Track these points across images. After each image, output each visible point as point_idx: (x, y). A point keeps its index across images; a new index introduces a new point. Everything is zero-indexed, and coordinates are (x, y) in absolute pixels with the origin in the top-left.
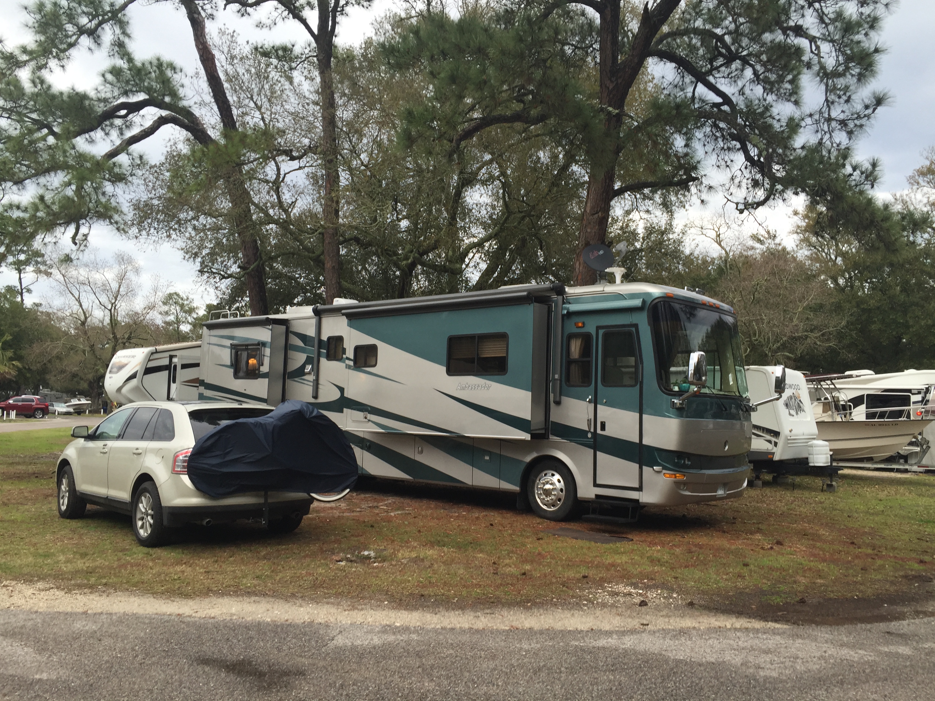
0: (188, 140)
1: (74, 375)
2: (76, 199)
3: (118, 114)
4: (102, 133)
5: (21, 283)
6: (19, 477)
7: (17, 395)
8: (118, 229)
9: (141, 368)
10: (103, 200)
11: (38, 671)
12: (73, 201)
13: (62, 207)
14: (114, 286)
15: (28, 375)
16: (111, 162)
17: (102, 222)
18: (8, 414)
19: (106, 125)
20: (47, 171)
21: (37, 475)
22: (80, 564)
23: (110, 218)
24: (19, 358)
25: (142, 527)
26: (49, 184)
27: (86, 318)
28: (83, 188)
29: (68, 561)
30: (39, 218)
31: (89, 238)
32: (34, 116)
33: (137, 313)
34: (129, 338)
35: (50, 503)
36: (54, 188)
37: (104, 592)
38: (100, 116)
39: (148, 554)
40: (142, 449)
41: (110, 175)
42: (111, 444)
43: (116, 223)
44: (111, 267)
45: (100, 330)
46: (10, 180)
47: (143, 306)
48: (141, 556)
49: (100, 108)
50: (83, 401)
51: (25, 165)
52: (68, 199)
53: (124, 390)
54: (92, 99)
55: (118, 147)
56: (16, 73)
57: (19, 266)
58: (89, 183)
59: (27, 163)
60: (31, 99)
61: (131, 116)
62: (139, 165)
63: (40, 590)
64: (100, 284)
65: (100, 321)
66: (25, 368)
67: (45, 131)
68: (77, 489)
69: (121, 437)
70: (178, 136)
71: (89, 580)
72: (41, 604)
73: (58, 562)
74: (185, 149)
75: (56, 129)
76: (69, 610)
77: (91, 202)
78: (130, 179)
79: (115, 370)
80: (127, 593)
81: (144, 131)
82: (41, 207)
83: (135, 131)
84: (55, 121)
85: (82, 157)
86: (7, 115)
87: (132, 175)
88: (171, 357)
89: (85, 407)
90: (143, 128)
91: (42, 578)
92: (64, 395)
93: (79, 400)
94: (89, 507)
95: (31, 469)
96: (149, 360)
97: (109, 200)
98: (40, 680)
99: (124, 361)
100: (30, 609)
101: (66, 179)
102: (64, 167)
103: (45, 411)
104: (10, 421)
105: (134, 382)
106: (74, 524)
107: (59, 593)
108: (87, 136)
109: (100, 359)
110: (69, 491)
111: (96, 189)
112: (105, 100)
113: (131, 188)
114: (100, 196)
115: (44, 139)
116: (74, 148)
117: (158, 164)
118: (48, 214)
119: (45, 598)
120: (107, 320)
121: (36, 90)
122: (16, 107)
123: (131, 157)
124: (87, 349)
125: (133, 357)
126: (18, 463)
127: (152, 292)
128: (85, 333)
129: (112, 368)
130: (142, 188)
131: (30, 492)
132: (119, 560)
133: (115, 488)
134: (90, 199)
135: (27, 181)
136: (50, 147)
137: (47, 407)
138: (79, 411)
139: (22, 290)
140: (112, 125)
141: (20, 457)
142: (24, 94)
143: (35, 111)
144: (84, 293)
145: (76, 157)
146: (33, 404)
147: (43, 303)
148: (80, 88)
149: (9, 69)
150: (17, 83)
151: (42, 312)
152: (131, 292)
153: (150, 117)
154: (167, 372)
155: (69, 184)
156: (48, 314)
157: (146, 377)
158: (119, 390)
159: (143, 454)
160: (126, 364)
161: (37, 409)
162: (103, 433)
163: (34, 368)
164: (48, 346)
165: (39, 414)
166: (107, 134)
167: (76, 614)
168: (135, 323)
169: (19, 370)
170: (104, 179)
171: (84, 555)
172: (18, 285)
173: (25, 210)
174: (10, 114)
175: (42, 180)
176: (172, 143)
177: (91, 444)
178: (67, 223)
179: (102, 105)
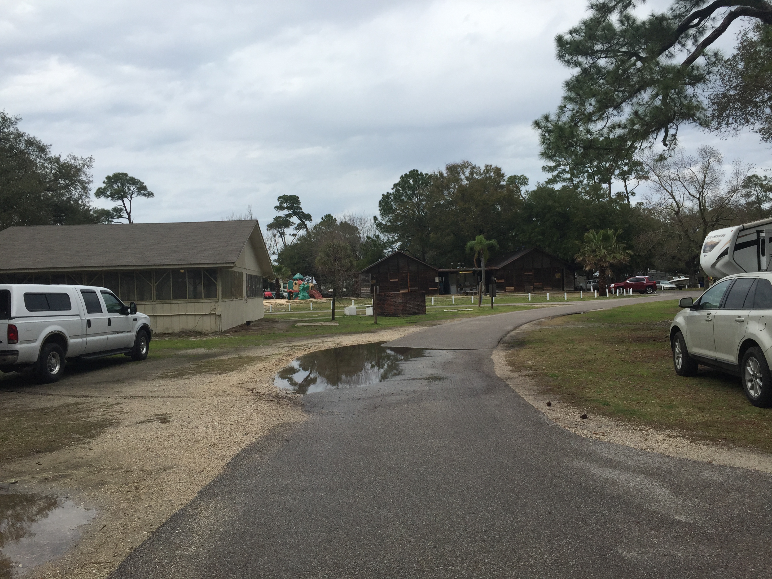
0: (758, 27)
1: (674, 257)
2: (663, 107)
3: (692, 24)
4: (679, 46)
5: (626, 189)
6: (641, 340)
7: (632, 276)
8: (701, 124)
9: (731, 245)
10: (685, 102)
11: (676, 512)
12: (661, 109)
13: (653, 117)
14: (700, 177)
15: (639, 260)
16: (690, 67)
17: (686, 121)
18: (627, 292)
19: (682, 38)
20: (639, 90)
21: (654, 339)
22: (699, 417)
23: (693, 115)
24: (630, 247)
25: (752, 388)
26: (640, 101)
27: (679, 208)
28: (668, 95)
29: (688, 414)
30: (636, 130)
31: (677, 137)
32: (624, 49)
33: (722, 198)
34: (717, 221)
35: (667, 362)
36: (645, 102)
37: (724, 445)
38: (677, 31)
39: (760, 413)
40: (743, 316)
41: (689, 79)
42: (713, 312)
43: (699, 119)
44: (696, 162)
45: (691, 217)
46: (611, 107)
47: (727, 191)
48: (754, 415)
49: (676, 24)
50: (683, 278)
51: (621, 91)
52: (657, 108)
53: (718, 266)
54: (669, 19)
55: (694, 52)
56: (608, 18)
57: (624, 176)
58: (673, 91)
59: (622, 89)
60: (621, 36)
61: (703, 22)
62: (714, 63)
63: (668, 436)
64: (688, 177)
65: (690, 210)
66: (636, 255)
67: (634, 58)
68: (688, 351)
69: (722, 306)
70: (748, 26)
71: (710, 433)
72: (671, 450)
73: (680, 413)
74: (754, 36)
75: (642, 55)
76: (696, 458)
77: (675, 106)
78: (707, 77)
79: (708, 249)
80: (746, 449)
81: (716, 30)
82: (636, 121)
83: (708, 34)
84: (641, 48)
85: (665, 70)
86: (605, 56)
87: (708, 73)
88: (758, 232)
89: (684, 283)
90: (714, 29)
91: (669, 426)
92: (667, 274)
93: (680, 277)
94: (700, 367)
95: (649, 333)
96: (738, 237)
97: (691, 101)
98: (679, 521)
99: (715, 240)
100: (663, 454)
101: (654, 93)
102: (651, 83)
103: (654, 288)
104: (629, 296)
105: (726, 258)
106: (689, 381)
107: (686, 442)
108: (667, 52)
109: (693, 241)
110: (682, 353)
111: (679, 94)
112: (680, 16)
113: (709, 85)
114: (683, 100)
115: (634, 64)
116: (658, 64)
117: (731, 57)
118: (642, 125)
119: (674, 444)
120: (696, 208)
121: (624, 27)
122: (610, 47)
123: (706, 57)
124: (683, 234)
125: (723, 236)
126: (639, 329)
127: (734, 176)
128: (680, 221)
129: (705, 248)
130: (719, 82)
131: (651, 352)
132: (734, 417)
133: (722, 352)
134: (675, 104)
135: (623, 104)
136: (639, 70)
137: (655, 284)
138: (680, 286)
139: (628, 194)
140: (687, 36)
141: (639, 324)
142: (615, 34)
143: (625, 45)
144: (676, 188)
145: (660, 71)
146: (644, 282)
147: (644, 201)
148: (658, 12)
149: (603, 17)
150: (610, 27)
151: (644, 210)
152: (716, 180)
153: (720, 17)
154: (756, 246)
155: (657, 95)
156: (649, 210)
157: (736, 252)
158: (714, 265)
159: (745, 323)
160: (718, 243)
161: (648, 286)
162: (706, 303)
163: (642, 254)
164: (652, 235)
165: (650, 290)
166: (683, 46)
167: (703, 463)
168: (721, 207)
169: (631, 256)
170: (685, 84)
171: (701, 410)
172: (624, 190)
173: (625, 127)
174: (607, 54)
175: (635, 100)
176: (743, 33)
177: (696, 313)
178: (658, 130)
179: (677, 21)
